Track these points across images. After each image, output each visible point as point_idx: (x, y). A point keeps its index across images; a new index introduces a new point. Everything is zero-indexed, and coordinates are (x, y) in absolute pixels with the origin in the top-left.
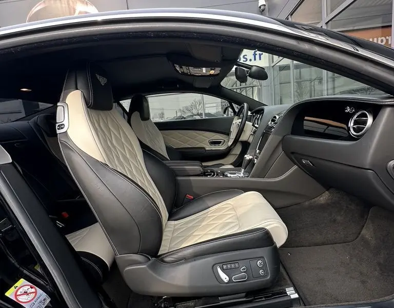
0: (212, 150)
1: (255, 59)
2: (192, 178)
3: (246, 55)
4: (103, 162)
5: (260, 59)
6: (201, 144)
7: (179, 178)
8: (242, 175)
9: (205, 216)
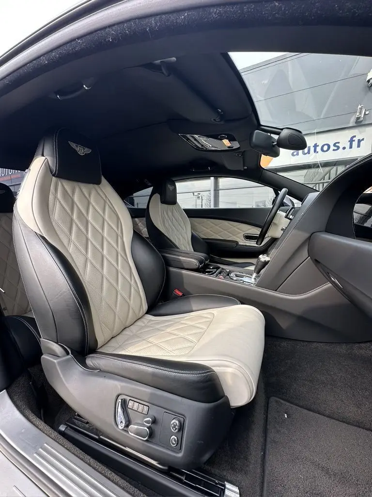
0: (246, 245)
1: (351, 147)
2: (184, 272)
3: (339, 143)
4: (38, 232)
5: (359, 146)
6: (234, 237)
7: (172, 269)
8: (253, 281)
9: (179, 320)
